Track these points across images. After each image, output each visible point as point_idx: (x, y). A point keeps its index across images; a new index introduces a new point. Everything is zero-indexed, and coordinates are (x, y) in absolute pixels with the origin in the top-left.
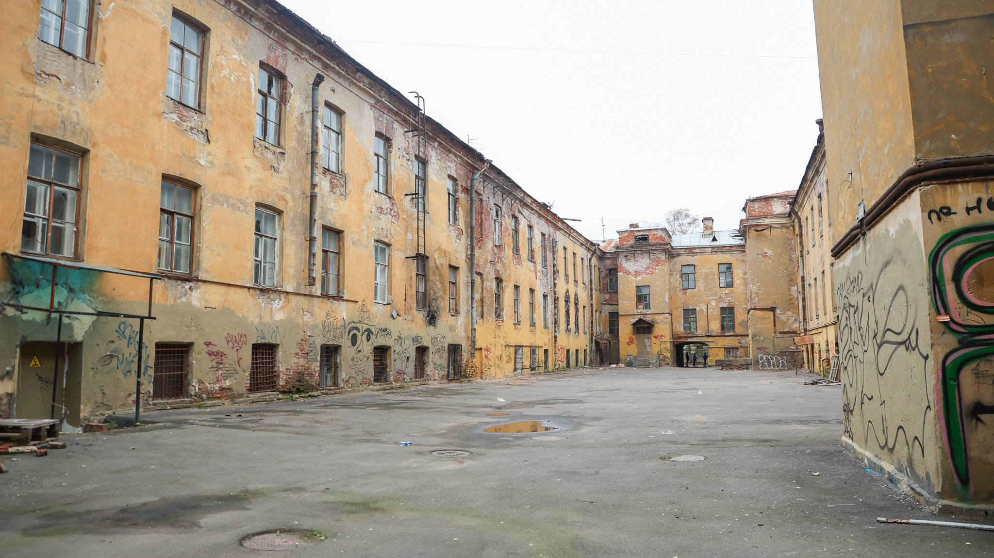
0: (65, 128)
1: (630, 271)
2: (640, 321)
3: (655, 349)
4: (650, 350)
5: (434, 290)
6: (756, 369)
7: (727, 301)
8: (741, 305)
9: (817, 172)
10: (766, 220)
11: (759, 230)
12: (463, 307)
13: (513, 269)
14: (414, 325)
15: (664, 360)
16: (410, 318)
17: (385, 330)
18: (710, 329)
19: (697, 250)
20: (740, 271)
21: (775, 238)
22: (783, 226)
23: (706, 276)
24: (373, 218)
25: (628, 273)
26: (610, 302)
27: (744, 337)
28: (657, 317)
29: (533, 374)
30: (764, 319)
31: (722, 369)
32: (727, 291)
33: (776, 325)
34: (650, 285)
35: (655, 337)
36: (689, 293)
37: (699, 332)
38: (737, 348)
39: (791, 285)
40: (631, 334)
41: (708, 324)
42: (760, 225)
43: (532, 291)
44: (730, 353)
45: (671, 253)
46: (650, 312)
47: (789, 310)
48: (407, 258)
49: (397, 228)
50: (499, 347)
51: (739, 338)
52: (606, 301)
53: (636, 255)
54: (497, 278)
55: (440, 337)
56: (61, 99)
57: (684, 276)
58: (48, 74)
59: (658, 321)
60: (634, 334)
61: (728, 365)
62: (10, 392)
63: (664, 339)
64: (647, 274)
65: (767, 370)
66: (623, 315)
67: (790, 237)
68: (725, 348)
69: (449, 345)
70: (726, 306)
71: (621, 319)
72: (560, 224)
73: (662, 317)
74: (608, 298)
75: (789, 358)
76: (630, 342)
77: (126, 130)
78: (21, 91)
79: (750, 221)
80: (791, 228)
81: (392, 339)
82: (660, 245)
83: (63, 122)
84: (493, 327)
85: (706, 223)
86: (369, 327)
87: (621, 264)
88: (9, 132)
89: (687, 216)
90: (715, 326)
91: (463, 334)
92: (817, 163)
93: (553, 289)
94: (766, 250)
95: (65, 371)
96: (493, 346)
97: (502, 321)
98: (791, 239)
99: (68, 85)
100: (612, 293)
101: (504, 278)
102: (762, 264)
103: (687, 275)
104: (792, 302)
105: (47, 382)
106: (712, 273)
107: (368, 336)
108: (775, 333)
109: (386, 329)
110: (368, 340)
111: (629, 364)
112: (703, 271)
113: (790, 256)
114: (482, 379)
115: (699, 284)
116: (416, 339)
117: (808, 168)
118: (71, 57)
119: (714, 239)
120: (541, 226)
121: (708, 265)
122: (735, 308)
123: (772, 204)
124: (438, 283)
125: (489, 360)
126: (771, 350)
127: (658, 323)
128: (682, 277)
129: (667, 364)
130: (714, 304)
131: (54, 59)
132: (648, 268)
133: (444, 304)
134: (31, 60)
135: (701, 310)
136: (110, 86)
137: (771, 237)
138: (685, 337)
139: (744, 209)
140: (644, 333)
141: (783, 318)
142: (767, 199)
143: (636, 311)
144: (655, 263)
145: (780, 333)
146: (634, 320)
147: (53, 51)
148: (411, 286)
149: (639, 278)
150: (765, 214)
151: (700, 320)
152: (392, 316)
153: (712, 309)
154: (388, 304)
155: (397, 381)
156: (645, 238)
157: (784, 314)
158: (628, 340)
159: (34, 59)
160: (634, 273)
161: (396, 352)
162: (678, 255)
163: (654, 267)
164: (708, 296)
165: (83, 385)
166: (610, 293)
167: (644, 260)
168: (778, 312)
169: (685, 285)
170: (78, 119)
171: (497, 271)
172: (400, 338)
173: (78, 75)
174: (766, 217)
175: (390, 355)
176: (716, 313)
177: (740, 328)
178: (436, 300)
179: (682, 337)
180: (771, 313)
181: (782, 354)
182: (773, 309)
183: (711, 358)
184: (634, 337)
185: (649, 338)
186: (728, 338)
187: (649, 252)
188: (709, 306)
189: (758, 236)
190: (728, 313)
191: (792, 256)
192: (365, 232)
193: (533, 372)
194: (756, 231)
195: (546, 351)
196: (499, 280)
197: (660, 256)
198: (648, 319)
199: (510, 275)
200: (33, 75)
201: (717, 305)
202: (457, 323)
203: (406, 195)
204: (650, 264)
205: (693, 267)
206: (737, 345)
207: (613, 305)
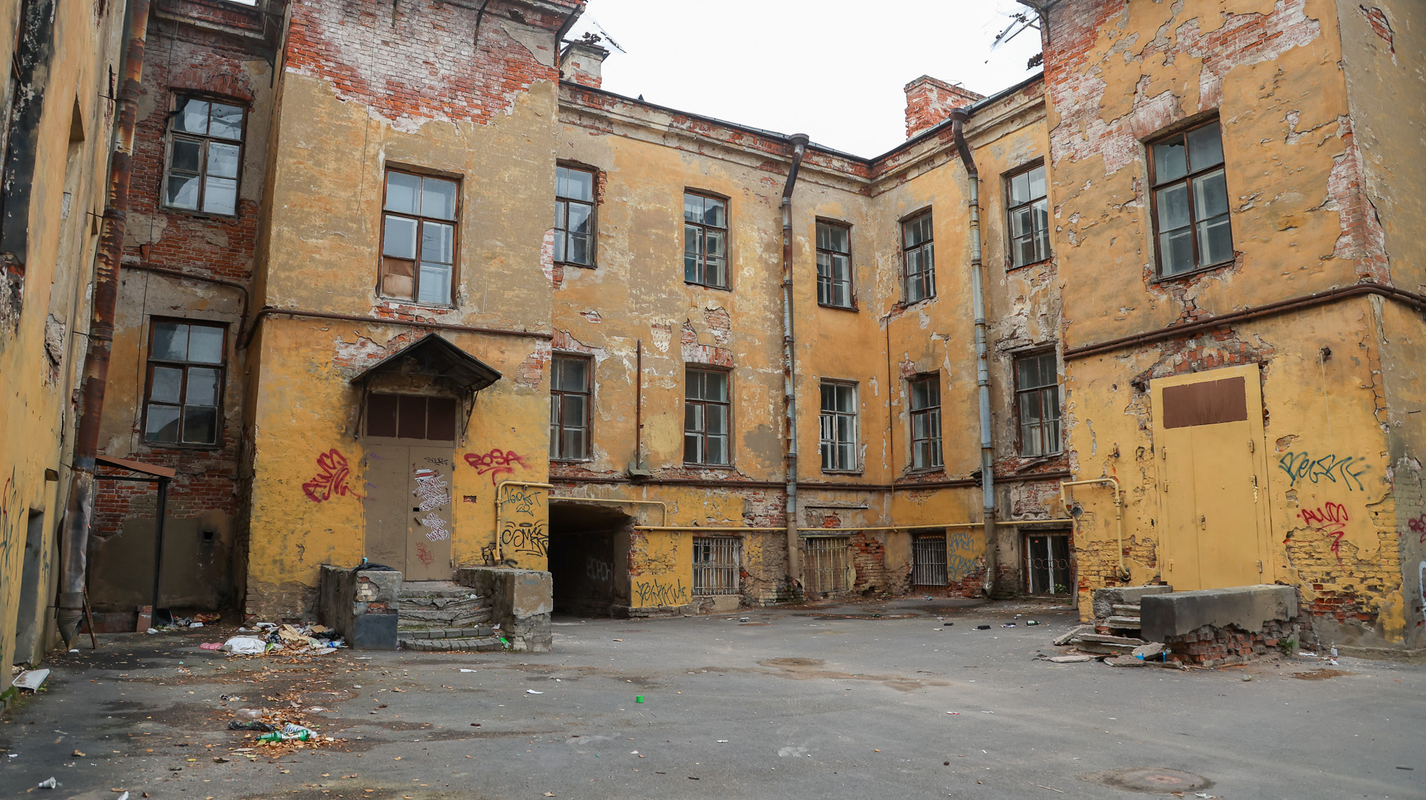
1: (365, 73)
3: (470, 529)
4: (444, 534)
7: (709, 340)
8: (755, 366)
18: (643, 452)
19: (618, 108)
20: (755, 234)
23: (641, 225)
25: (347, 81)
26: (166, 262)
27: (761, 494)
28: (495, 353)
32: (710, 299)
34: (467, 174)
35: (475, 461)
36: (571, 282)
37: (601, 461)
38: (736, 536)
40: (334, 434)
41: (639, 426)
44: (707, 557)
46: (455, 319)
51: (745, 494)
53: (408, 3)
60: (352, 432)
63: (520, 476)
64: (456, 116)
66: (291, 314)
68: (695, 535)
70: (704, 360)
71: (274, 338)
73: (517, 355)
74: (156, 236)
76: (324, 483)
87: (312, 24)
90: (664, 439)
103: (568, 204)
106: (665, 225)
112: (631, 201)
115: (610, 253)
121: (650, 185)
122: (735, 373)
127: (493, 384)
130: (664, 346)
132: (461, 85)
135: (614, 363)
140: (412, 431)
143: (373, 300)
144: (500, 68)
146: (360, 353)
149: (410, 125)
151: (607, 408)
153: (657, 364)
158: (311, 470)
160: (381, 91)
163: (496, 88)
164: (643, 311)
167: (445, 39)
176: (669, 385)
177: (749, 453)
183: (641, 580)
184: (354, 455)
185: (442, 465)
186: (708, 492)
188: (646, 353)
190: (708, 388)
201: (674, 351)
204: (477, 66)
205: (590, 176)
206: (740, 524)
207: (196, 279)
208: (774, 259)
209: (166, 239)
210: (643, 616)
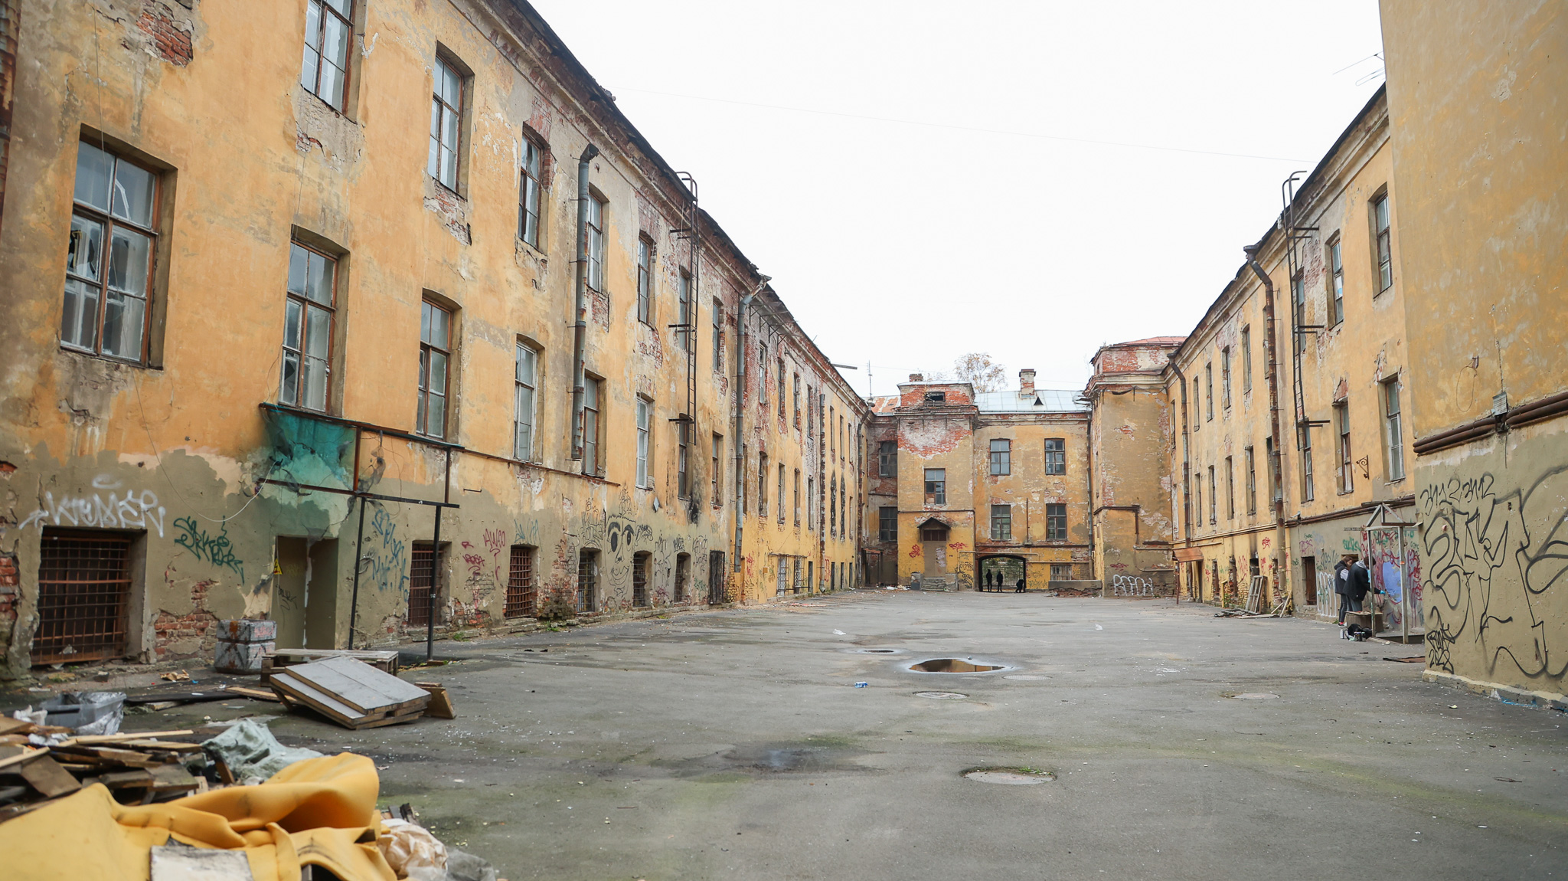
0: (325, 219)
1: (917, 445)
2: (931, 521)
3: (952, 564)
4: (944, 565)
5: (697, 470)
6: (1109, 596)
7: (1056, 495)
8: (1076, 502)
9: (1226, 316)
10: (1129, 379)
11: (1118, 391)
12: (727, 496)
13: (778, 439)
14: (676, 520)
15: (964, 581)
16: (671, 511)
17: (646, 528)
18: (1030, 536)
19: (1014, 417)
20: (1076, 451)
21: (1141, 406)
22: (1152, 388)
23: (1027, 457)
24: (635, 360)
25: (913, 449)
26: (882, 492)
27: (1079, 549)
28: (955, 517)
29: (796, 598)
30: (1121, 522)
31: (1058, 595)
32: (1056, 479)
33: (1140, 532)
34: (946, 468)
35: (952, 546)
36: (1001, 481)
37: (1014, 540)
38: (1069, 565)
39: (1161, 474)
40: (916, 541)
41: (1028, 527)
42: (1119, 386)
43: (797, 472)
44: (1058, 572)
45: (977, 421)
46: (944, 509)
47: (1157, 510)
48: (670, 420)
49: (661, 376)
50: (763, 558)
51: (1072, 549)
52: (875, 489)
53: (926, 422)
54: (761, 453)
55: (702, 539)
56: (322, 176)
57: (993, 455)
58: (309, 139)
59: (956, 522)
60: (920, 540)
61: (1067, 590)
62: (265, 612)
63: (964, 549)
64: (942, 451)
65: (1124, 597)
66: (904, 512)
67: (1162, 404)
68: (1052, 565)
69: (712, 552)
70: (1054, 502)
71: (900, 518)
72: (829, 373)
73: (962, 516)
74: (878, 485)
75: (1157, 580)
76: (914, 553)
77: (386, 224)
78: (282, 163)
79: (1106, 379)
80: (1164, 392)
81: (653, 542)
82: (963, 408)
83: (323, 210)
84: (757, 526)
85: (1025, 376)
86: (630, 523)
87: (903, 435)
88: (269, 224)
89: (987, 364)
90: (1038, 532)
91: (725, 536)
92: (1227, 303)
93: (819, 470)
94: (1127, 422)
95: (307, 583)
96: (756, 555)
97: (766, 517)
98: (1163, 408)
99: (330, 154)
100: (886, 478)
101: (769, 453)
102: (1121, 443)
103: (999, 454)
104: (1162, 498)
105: (288, 598)
106: (1035, 453)
107: (629, 536)
108: (1137, 543)
109: (647, 526)
110: (629, 542)
111: (915, 586)
112: (1023, 449)
113: (1162, 432)
114: (744, 604)
115: (1015, 469)
116: (678, 542)
117: (1212, 309)
118: (334, 113)
119: (1038, 402)
120: (808, 377)
121: (1029, 441)
122: (1068, 505)
123: (1137, 355)
124: (701, 459)
125: (751, 575)
126: (1131, 569)
127: (956, 525)
128: (990, 457)
129: (969, 587)
130: (1037, 499)
131: (317, 116)
132: (943, 442)
133: (708, 491)
134: (293, 118)
135: (1018, 507)
136: (371, 157)
137: (1134, 403)
138: (993, 547)
139: (1093, 361)
140: (935, 539)
141: (1149, 521)
142: (1130, 348)
143: (923, 506)
144: (953, 435)
145: (1145, 543)
146: (922, 520)
147: (316, 104)
148: (673, 464)
149: (930, 457)
150: (1127, 369)
151: (1016, 522)
152: (654, 508)
153: (1034, 505)
154: (649, 489)
155: (656, 604)
156: (940, 397)
157: (1151, 516)
158: (911, 550)
159: (297, 117)
160: (922, 450)
161: (658, 561)
162: (986, 424)
163: (953, 441)
164: (1028, 487)
165: (338, 605)
166: (882, 478)
167: (938, 430)
168: (1142, 512)
169: (996, 469)
170: (339, 207)
171: (762, 442)
172: (661, 539)
173: (340, 140)
174: (1128, 373)
175: (650, 566)
176: (1039, 512)
177: (1074, 534)
178: (699, 484)
179: (989, 547)
180: (1133, 515)
181: (1147, 574)
182: (1135, 509)
184: (921, 546)
185: (943, 547)
186: (1056, 549)
187: (946, 419)
188: (1030, 502)
189: (1116, 401)
190: (1056, 512)
191: (1164, 431)
192: (628, 381)
193: (797, 595)
194: (1114, 393)
195: (810, 563)
196: (763, 456)
197: (961, 424)
198: (942, 518)
199: (775, 448)
200: (295, 140)
201: (1041, 500)
202: (719, 519)
203: (670, 326)
204: (947, 436)
205: (1008, 442)
206: (1070, 560)
207: (889, 496)
208: (1085, 459)
209: (882, 486)
210: (1031, 591)
